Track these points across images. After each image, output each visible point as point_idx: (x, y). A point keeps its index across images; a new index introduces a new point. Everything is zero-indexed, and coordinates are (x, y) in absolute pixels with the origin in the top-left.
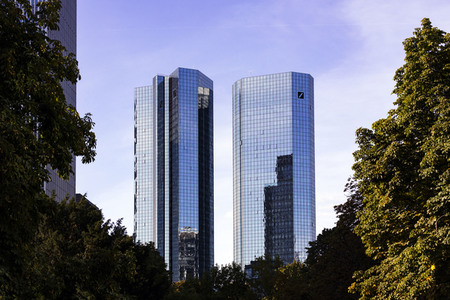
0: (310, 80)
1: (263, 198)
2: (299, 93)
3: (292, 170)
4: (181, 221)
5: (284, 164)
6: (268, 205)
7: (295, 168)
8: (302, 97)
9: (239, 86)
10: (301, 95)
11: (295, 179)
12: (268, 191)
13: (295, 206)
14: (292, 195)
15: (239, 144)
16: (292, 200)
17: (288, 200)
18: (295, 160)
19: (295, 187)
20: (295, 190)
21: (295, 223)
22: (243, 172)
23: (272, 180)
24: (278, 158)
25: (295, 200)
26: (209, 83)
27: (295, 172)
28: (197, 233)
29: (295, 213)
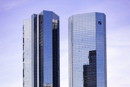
0: (104, 16)
1: (83, 70)
2: (99, 22)
3: (96, 57)
4: (45, 81)
5: (92, 55)
6: (85, 73)
7: (97, 56)
8: (101, 24)
9: (71, 19)
10: (100, 23)
11: (97, 62)
12: (85, 67)
13: (97, 74)
14: (96, 69)
15: (71, 45)
16: (96, 71)
17: (94, 71)
18: (97, 53)
19: (97, 65)
20: (97, 66)
21: (98, 82)
22: (73, 59)
23: (87, 62)
24: (90, 52)
25: (97, 71)
26: (57, 18)
27: (97, 58)
28: (52, 86)
29: (97, 77)
